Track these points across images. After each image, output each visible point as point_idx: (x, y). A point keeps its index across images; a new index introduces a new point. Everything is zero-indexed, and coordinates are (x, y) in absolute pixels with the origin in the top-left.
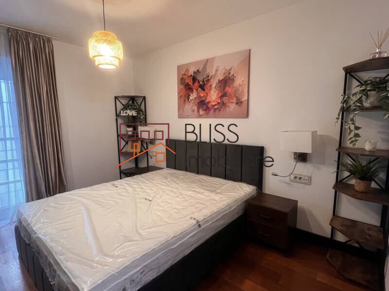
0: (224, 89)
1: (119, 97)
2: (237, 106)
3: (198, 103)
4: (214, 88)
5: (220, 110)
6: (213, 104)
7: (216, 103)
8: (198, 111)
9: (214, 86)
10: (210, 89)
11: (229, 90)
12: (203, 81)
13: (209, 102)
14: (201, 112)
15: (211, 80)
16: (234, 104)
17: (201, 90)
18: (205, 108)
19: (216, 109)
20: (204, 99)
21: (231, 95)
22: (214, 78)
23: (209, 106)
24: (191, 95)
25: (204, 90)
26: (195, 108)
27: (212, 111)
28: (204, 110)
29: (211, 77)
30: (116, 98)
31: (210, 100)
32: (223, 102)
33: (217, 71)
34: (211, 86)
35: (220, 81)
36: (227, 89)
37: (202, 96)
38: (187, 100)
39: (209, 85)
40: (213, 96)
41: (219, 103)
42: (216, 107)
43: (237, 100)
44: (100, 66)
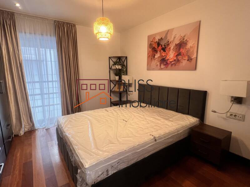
0: (179, 50)
1: (111, 57)
2: (188, 62)
3: (161, 60)
4: (172, 50)
5: (175, 65)
6: (171, 61)
7: (173, 60)
8: (160, 66)
9: (172, 48)
10: (169, 51)
11: (182, 51)
12: (165, 45)
13: (168, 60)
14: (162, 66)
15: (170, 45)
16: (186, 60)
17: (163, 51)
18: (165, 63)
19: (173, 64)
20: (164, 57)
21: (184, 54)
22: (172, 42)
23: (168, 62)
24: (156, 55)
25: (165, 52)
26: (159, 64)
27: (170, 65)
28: (164, 65)
29: (170, 43)
30: (110, 58)
31: (168, 58)
32: (178, 59)
33: (175, 38)
34: (170, 48)
35: (176, 45)
36: (181, 50)
37: (163, 55)
38: (153, 58)
39: (169, 47)
40: (171, 55)
41: (175, 60)
42: (173, 63)
43: (188, 57)
44: (100, 39)
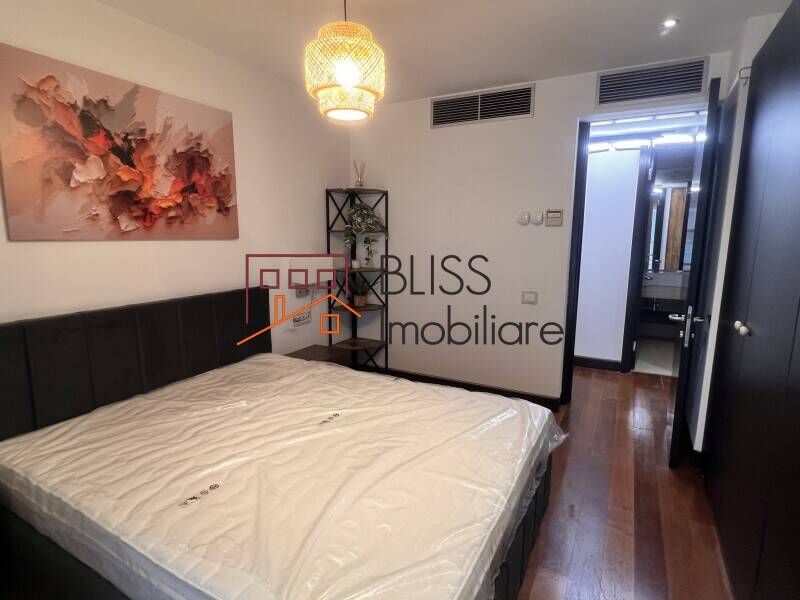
0: (189, 175)
2: (220, 215)
3: (113, 198)
4: (162, 167)
5: (182, 222)
6: (164, 205)
7: (171, 204)
8: (115, 220)
9: (161, 160)
10: (153, 168)
11: (199, 180)
12: (125, 139)
13: (150, 200)
14: (125, 223)
15: (154, 145)
16: (214, 211)
17: (118, 161)
18: (138, 213)
19: (172, 218)
20: (132, 188)
21: (205, 191)
22: (160, 141)
23: (152, 207)
24: (78, 166)
25: (134, 167)
26: (103, 211)
27: (161, 222)
28: (136, 218)
29: (152, 138)
31: (152, 194)
32: (189, 204)
33: (167, 127)
34: (153, 158)
35: (177, 156)
36: (196, 177)
37: (125, 178)
38: (58, 181)
39: (147, 154)
40: (162, 187)
41: (178, 205)
42: (172, 214)
43: (219, 203)
